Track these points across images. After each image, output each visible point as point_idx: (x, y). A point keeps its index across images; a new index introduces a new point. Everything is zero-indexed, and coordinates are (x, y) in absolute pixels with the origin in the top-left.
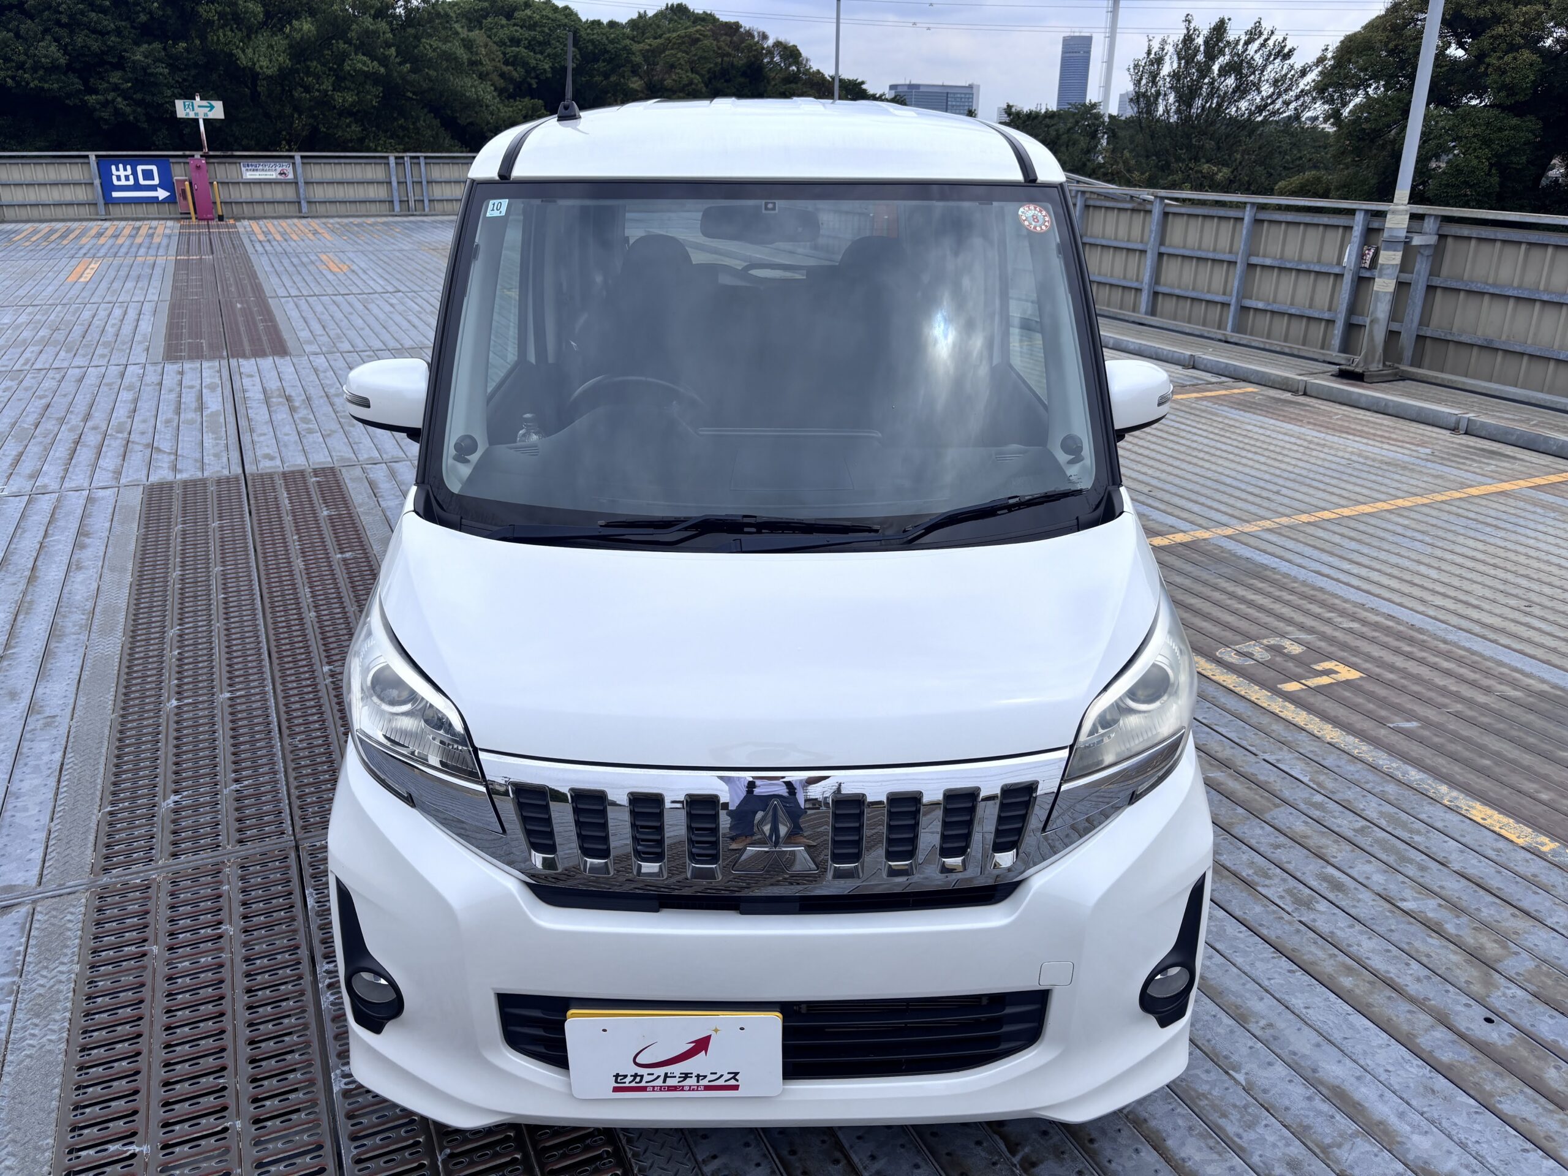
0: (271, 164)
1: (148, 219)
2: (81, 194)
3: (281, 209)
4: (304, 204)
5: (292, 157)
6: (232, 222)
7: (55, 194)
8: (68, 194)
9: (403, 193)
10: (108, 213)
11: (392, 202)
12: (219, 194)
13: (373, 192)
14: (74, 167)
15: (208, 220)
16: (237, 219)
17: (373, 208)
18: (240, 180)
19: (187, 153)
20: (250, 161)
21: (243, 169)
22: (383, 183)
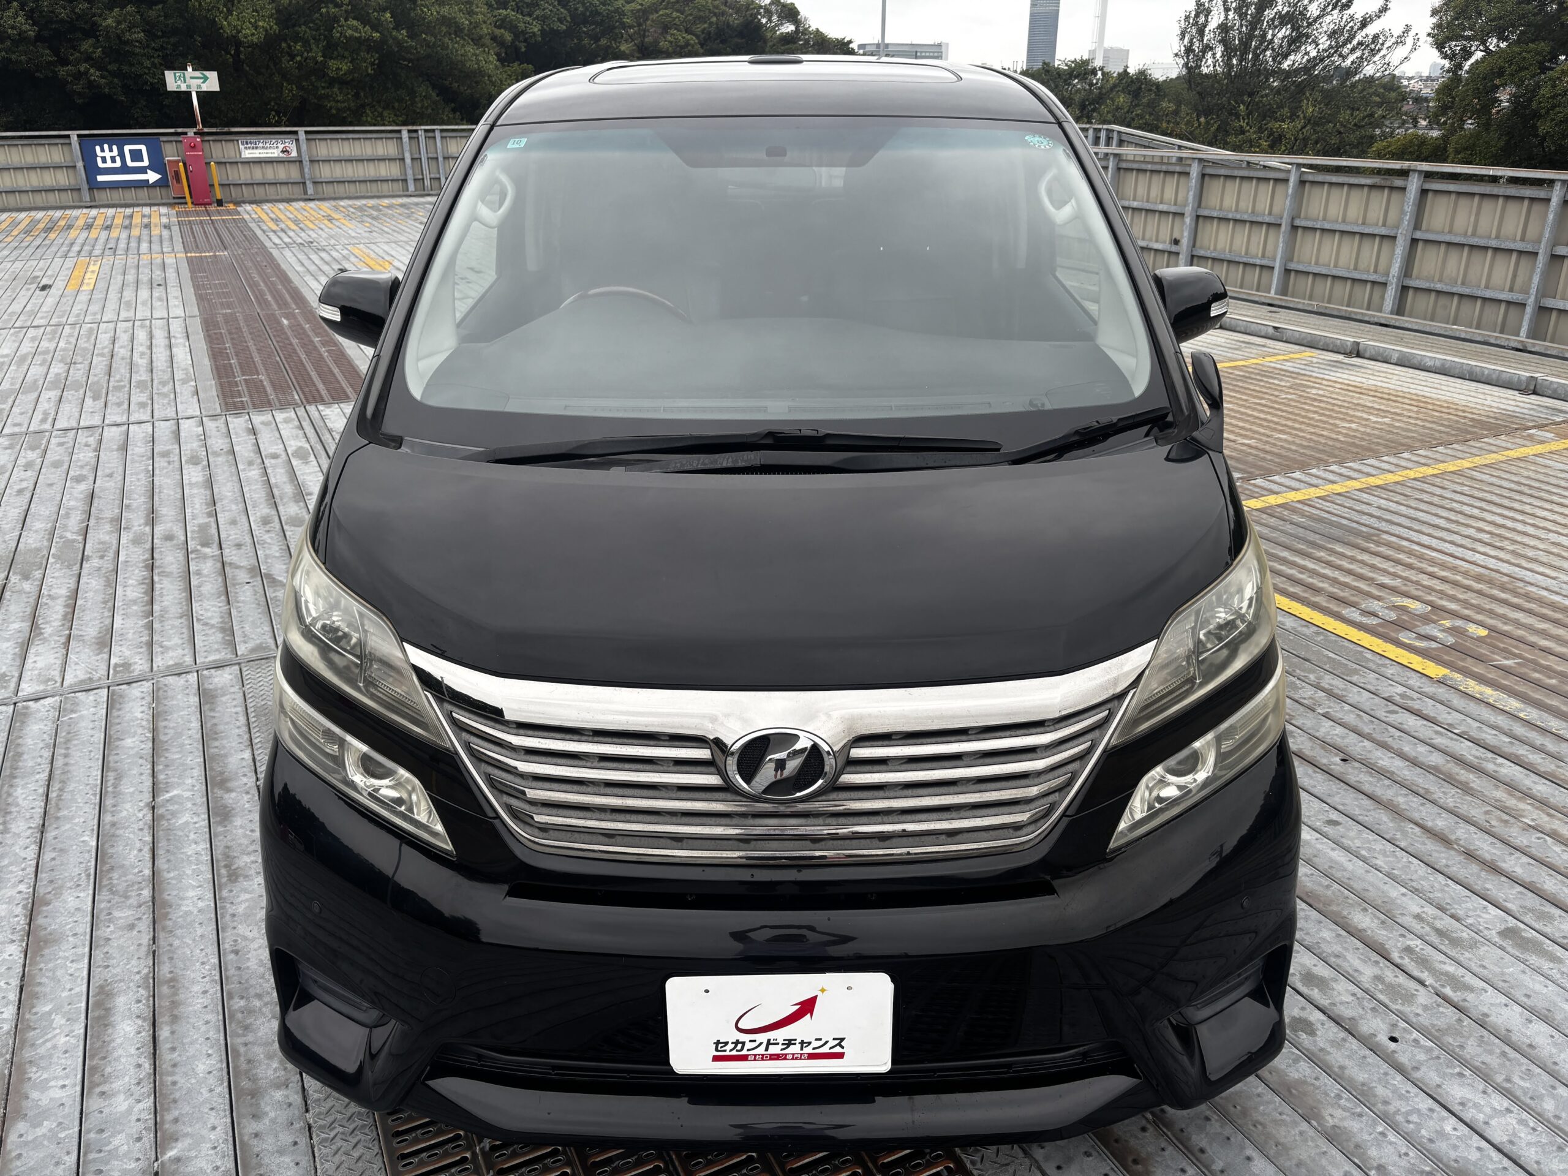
0: (271, 141)
1: (138, 205)
2: (62, 179)
3: (284, 191)
4: (309, 185)
5: (296, 133)
6: (232, 206)
7: (35, 180)
8: (49, 179)
9: (418, 170)
10: (93, 199)
11: (406, 180)
12: (216, 175)
13: (385, 170)
14: (54, 149)
15: (205, 204)
16: (238, 203)
17: (386, 188)
18: (238, 160)
19: (180, 130)
20: (249, 138)
21: (242, 147)
22: (395, 159)
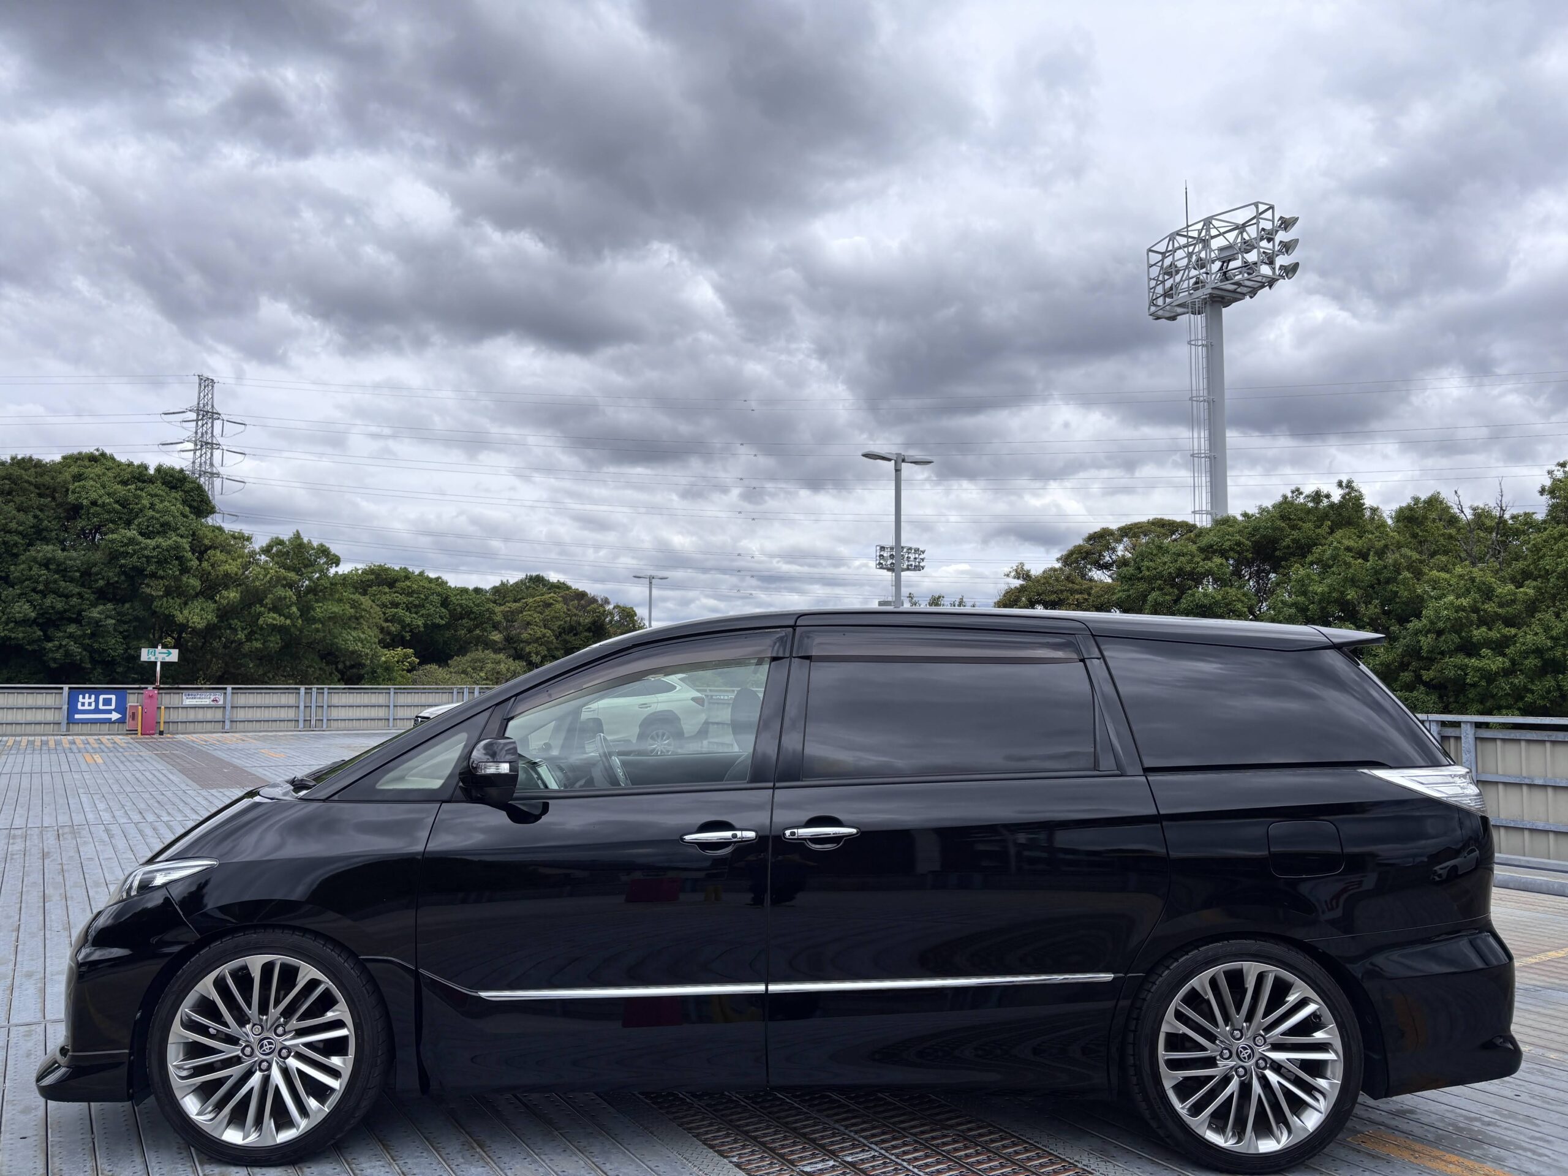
0: (207, 694)
1: (99, 735)
2: (50, 716)
3: (209, 726)
4: (228, 723)
5: (225, 689)
6: (170, 736)
7: (30, 716)
8: (40, 716)
11: (297, 721)
12: (163, 716)
13: (284, 714)
14: (49, 696)
15: (150, 734)
16: (173, 734)
18: (181, 705)
19: (142, 686)
20: (190, 692)
21: (185, 698)
22: (292, 707)
